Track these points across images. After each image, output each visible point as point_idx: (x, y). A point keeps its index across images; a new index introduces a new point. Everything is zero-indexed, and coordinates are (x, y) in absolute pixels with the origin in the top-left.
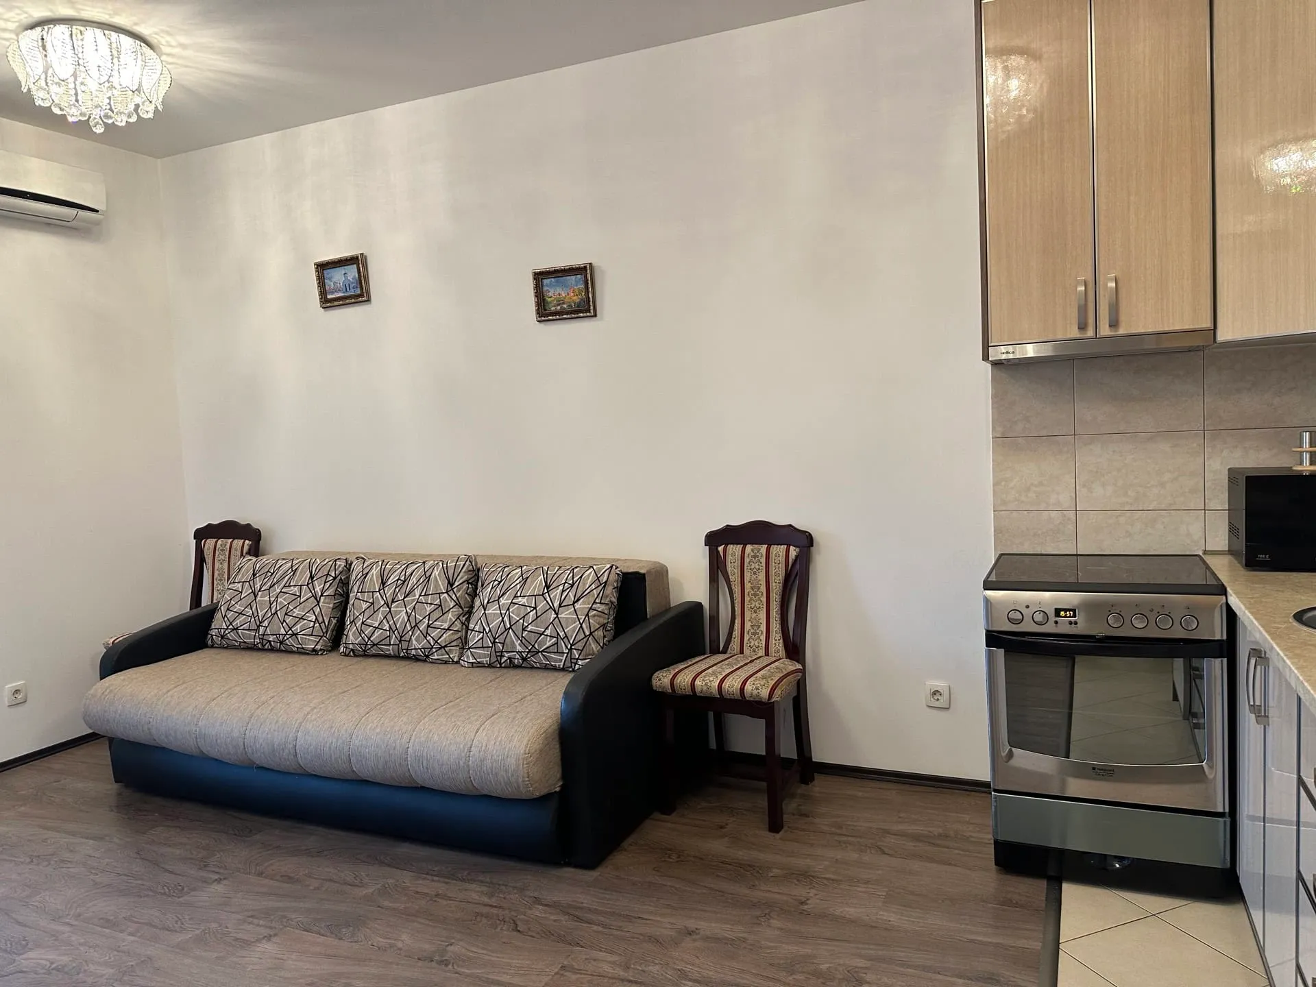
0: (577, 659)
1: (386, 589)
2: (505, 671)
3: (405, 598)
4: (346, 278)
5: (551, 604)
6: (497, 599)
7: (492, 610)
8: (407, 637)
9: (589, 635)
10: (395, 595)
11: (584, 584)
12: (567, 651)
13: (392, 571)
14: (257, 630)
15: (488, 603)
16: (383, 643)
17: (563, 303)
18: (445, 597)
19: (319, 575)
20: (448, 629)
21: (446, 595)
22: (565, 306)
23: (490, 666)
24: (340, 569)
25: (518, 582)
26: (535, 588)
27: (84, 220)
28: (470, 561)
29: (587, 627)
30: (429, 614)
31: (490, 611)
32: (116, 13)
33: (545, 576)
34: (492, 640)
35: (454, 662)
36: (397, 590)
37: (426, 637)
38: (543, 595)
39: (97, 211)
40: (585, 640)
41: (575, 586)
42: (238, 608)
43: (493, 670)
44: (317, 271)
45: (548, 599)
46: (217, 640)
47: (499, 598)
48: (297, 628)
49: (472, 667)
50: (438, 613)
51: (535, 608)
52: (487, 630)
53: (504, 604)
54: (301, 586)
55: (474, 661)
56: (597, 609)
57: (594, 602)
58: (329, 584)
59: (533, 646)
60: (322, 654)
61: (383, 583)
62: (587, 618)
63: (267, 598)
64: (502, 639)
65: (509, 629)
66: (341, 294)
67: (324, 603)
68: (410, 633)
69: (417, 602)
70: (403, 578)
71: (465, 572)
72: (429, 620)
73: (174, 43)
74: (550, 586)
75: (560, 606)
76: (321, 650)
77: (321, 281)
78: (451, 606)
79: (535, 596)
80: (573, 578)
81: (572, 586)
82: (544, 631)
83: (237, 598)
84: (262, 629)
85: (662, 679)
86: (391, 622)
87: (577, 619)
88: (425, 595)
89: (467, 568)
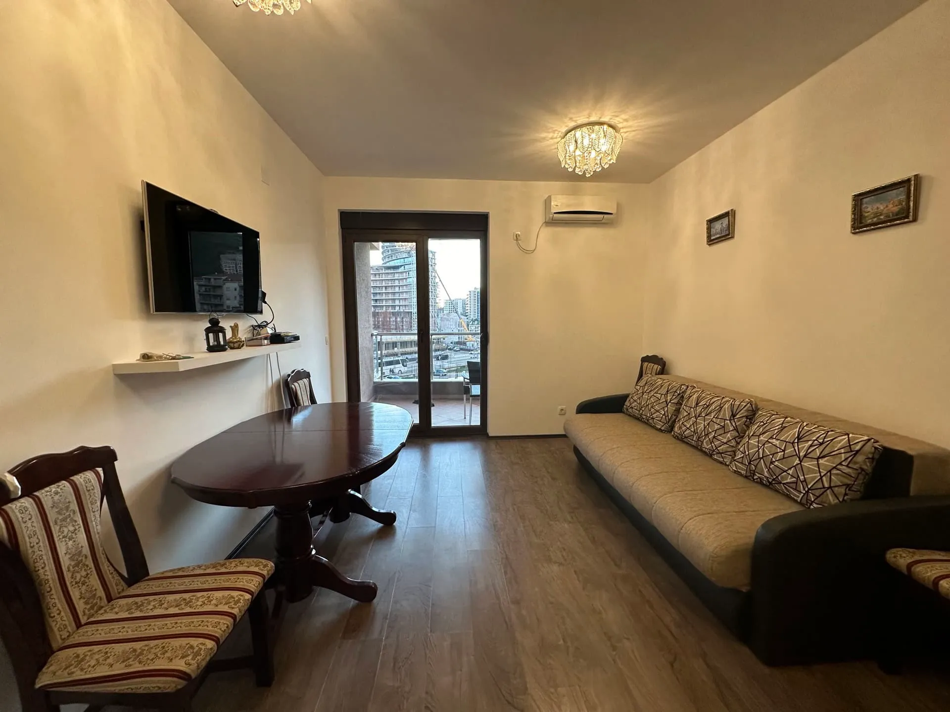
0: (813, 502)
1: (698, 408)
2: (755, 485)
3: (706, 416)
4: (722, 226)
5: (797, 452)
6: (758, 435)
7: (753, 441)
8: (701, 439)
9: (828, 488)
10: (701, 413)
11: (834, 447)
12: (804, 492)
13: (704, 398)
14: (639, 411)
15: (752, 435)
16: (689, 437)
17: (881, 215)
18: (727, 423)
19: (671, 391)
20: (726, 443)
21: (729, 421)
22: (882, 217)
23: (746, 477)
24: (683, 390)
25: (777, 428)
26: (788, 436)
27: (608, 219)
28: (751, 404)
29: (826, 481)
30: (716, 430)
31: (751, 442)
32: (589, 116)
33: (800, 430)
34: (749, 461)
35: (726, 465)
36: (703, 410)
37: (711, 444)
38: (793, 443)
39: (612, 214)
40: (823, 490)
41: (824, 446)
42: (635, 398)
43: (748, 481)
44: (707, 224)
45: (796, 448)
46: (625, 410)
47: (760, 435)
48: (654, 416)
49: (735, 473)
50: (721, 431)
51: (784, 451)
52: (747, 453)
53: (762, 440)
54: (662, 394)
55: (736, 469)
56: (841, 470)
57: (840, 464)
58: (675, 397)
59: (777, 477)
60: (664, 433)
61: (697, 404)
62: (829, 474)
63: (647, 397)
64: (755, 463)
65: (761, 458)
66: (718, 236)
67: (670, 406)
68: (704, 437)
69: (711, 421)
70: (707, 404)
71: (745, 410)
72: (715, 434)
73: (621, 121)
74: (800, 439)
75: (805, 456)
76: (664, 430)
77: (709, 229)
78: (731, 430)
79: (786, 442)
80: (824, 438)
81: (821, 444)
82: (787, 470)
83: (636, 393)
84: (641, 411)
85: (900, 558)
86: (695, 428)
87: (818, 472)
88: (716, 418)
89: (748, 408)
